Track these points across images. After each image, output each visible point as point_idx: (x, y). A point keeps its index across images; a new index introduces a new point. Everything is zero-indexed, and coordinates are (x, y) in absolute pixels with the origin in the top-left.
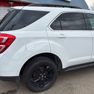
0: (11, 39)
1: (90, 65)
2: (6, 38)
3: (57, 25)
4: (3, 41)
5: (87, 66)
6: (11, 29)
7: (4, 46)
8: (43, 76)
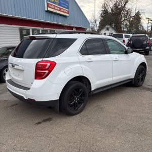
2: (49, 64)
3: (85, 51)
7: (47, 71)
8: (77, 99)
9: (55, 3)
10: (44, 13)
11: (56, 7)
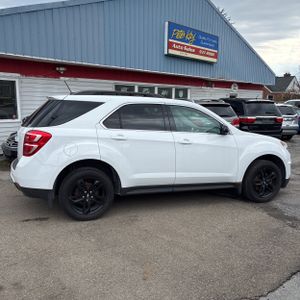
0: (46, 138)
1: (176, 189)
2: (39, 136)
4: (36, 140)
5: (170, 190)
6: (48, 125)
7: (36, 146)
9: (187, 42)
10: (163, 58)
11: (188, 47)
